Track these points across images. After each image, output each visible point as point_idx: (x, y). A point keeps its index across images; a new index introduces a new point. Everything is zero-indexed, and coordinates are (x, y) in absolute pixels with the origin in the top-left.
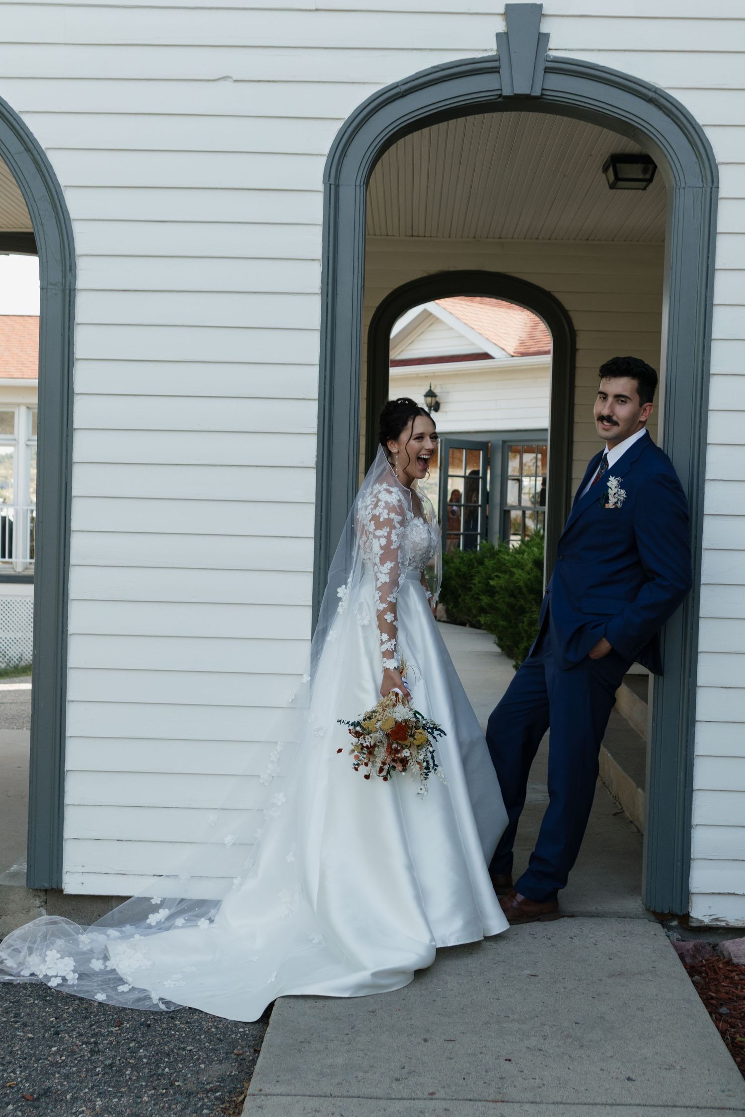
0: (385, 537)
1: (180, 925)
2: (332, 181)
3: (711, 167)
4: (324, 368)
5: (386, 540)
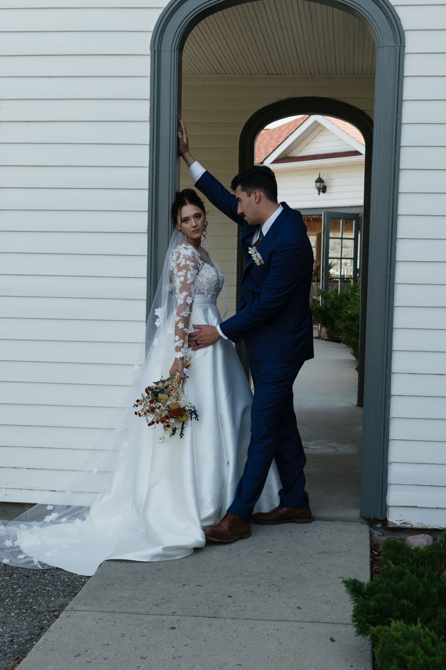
0: (183, 276)
1: (64, 521)
2: (156, 48)
3: (399, 33)
4: (152, 169)
5: (184, 278)
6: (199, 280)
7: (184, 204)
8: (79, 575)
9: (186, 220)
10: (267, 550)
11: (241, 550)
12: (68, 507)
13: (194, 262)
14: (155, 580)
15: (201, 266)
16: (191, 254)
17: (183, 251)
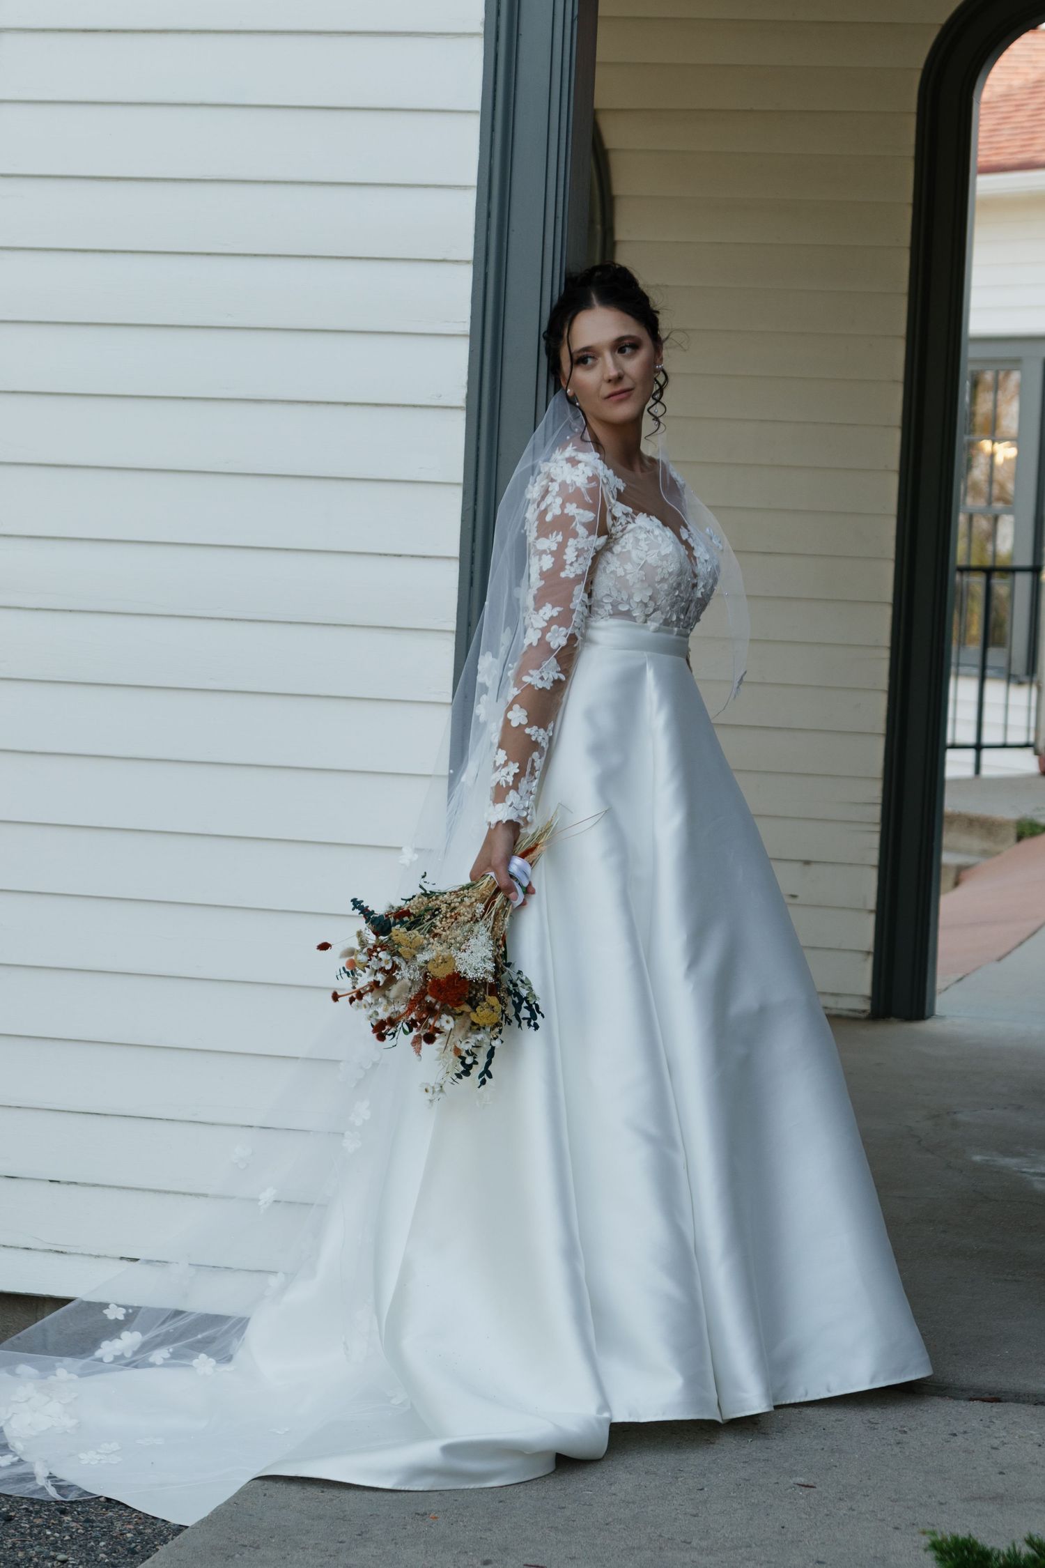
0: (552, 553)
1: (159, 1361)
4: (486, 193)
5: (553, 559)
6: (613, 568)
7: (584, 305)
8: (174, 1525)
9: (587, 357)
10: (801, 1480)
11: (712, 1473)
12: (178, 1313)
13: (591, 508)
14: (396, 1544)
15: (621, 524)
16: (586, 481)
17: (563, 472)
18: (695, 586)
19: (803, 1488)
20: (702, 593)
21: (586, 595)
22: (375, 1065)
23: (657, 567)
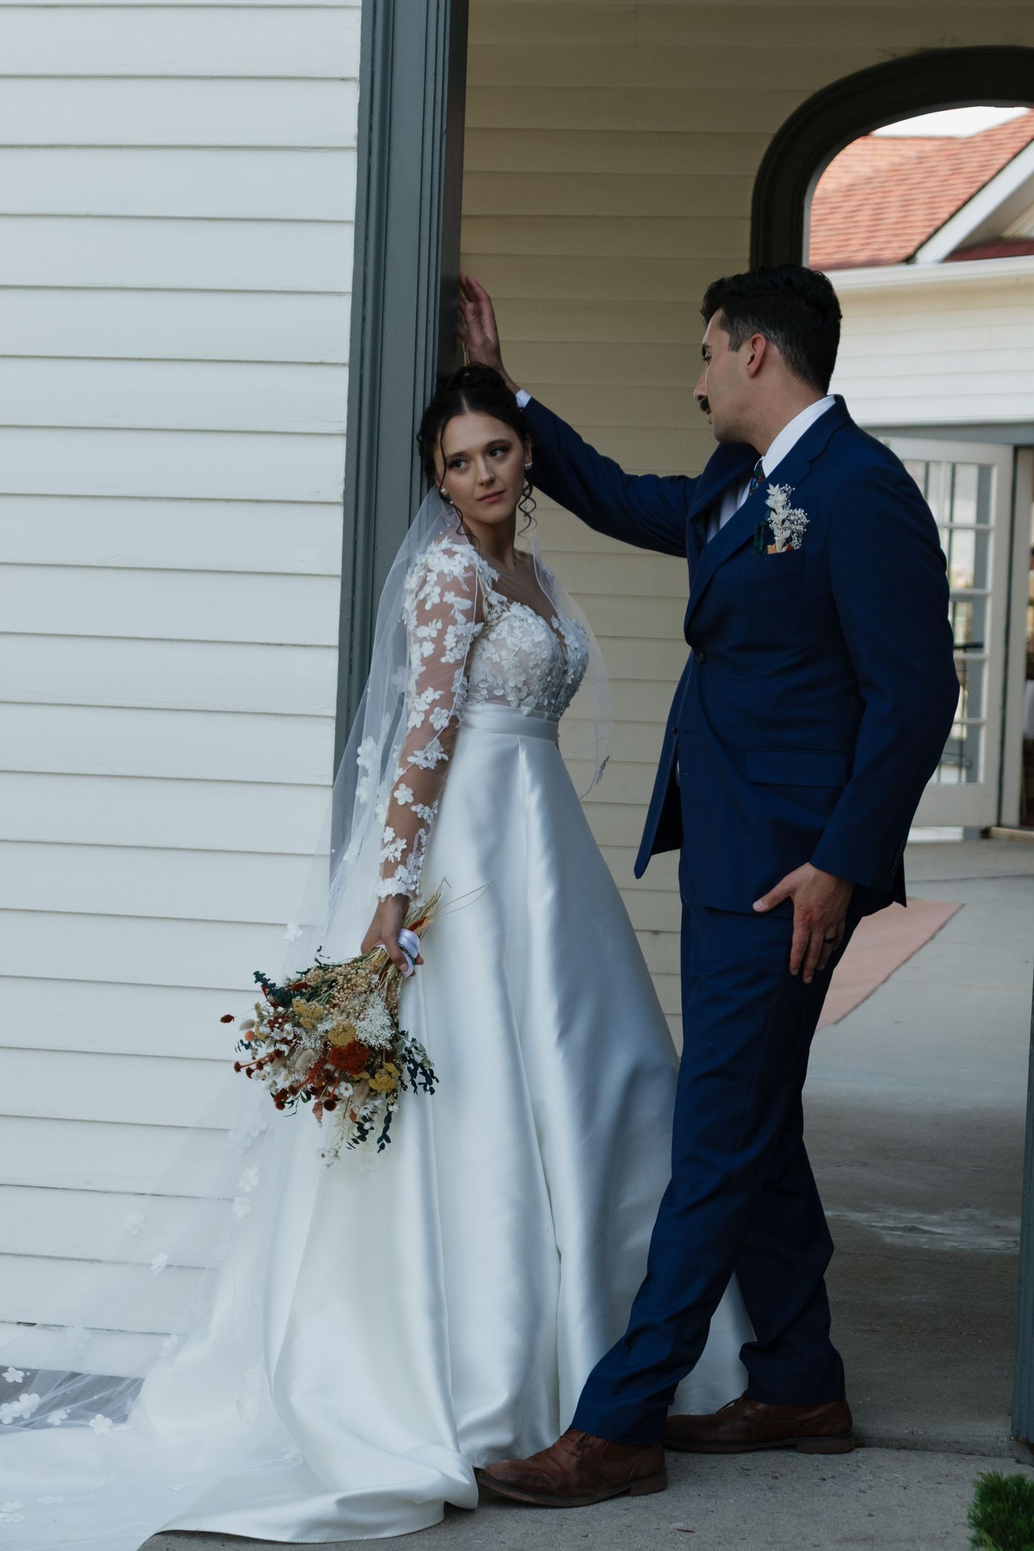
0: (433, 640)
1: (56, 1422)
4: (361, 300)
5: (434, 646)
6: (489, 655)
7: (455, 410)
9: (458, 461)
10: (681, 1525)
11: (595, 1520)
12: (74, 1375)
13: (469, 596)
15: (496, 612)
16: (463, 571)
17: (440, 563)
18: (565, 672)
19: (683, 1533)
20: (572, 679)
21: (466, 680)
22: (262, 1133)
23: (531, 653)
